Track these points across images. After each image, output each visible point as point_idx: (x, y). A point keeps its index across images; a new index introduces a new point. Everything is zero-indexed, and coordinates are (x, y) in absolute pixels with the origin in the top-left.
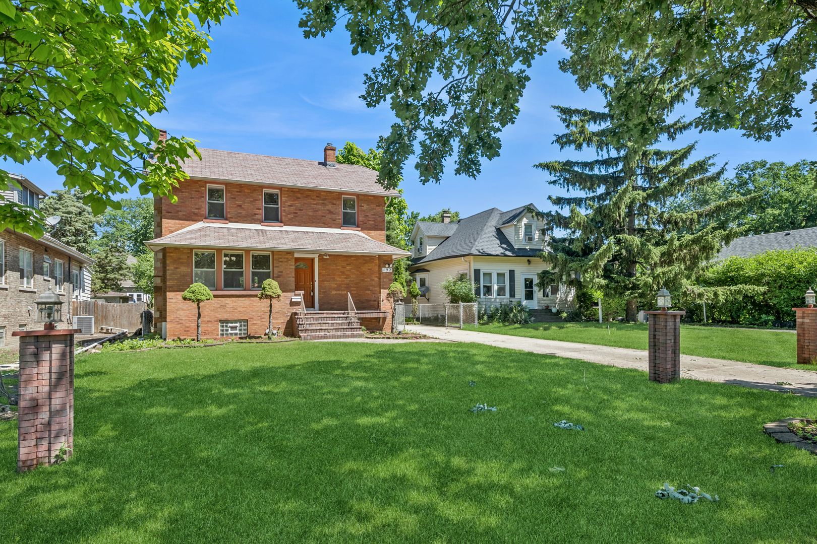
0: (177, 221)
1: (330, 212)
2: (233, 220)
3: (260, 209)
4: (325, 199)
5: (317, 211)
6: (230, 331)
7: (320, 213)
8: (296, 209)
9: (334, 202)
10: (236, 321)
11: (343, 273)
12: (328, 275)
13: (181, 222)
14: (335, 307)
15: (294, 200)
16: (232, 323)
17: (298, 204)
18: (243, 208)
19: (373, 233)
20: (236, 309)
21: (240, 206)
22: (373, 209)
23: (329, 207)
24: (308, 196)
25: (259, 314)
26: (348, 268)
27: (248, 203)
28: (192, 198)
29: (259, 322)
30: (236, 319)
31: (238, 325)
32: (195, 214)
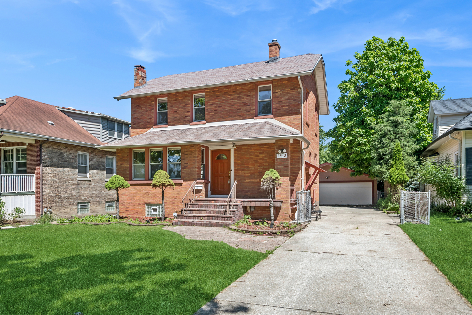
0: (139, 130)
1: (245, 104)
2: (172, 123)
3: (189, 112)
4: (240, 93)
5: (233, 105)
6: (153, 213)
7: (236, 107)
8: (216, 107)
9: (249, 93)
10: (157, 205)
11: (256, 161)
12: (242, 164)
13: (141, 130)
14: (249, 194)
15: (215, 99)
16: (154, 206)
17: (217, 102)
18: (178, 113)
19: (287, 118)
20: (155, 195)
21: (176, 112)
22: (288, 93)
23: (244, 99)
24: (226, 93)
25: (171, 200)
26: (261, 156)
27: (181, 108)
28: (147, 111)
29: (170, 206)
30: (156, 203)
31: (157, 207)
32: (149, 123)
